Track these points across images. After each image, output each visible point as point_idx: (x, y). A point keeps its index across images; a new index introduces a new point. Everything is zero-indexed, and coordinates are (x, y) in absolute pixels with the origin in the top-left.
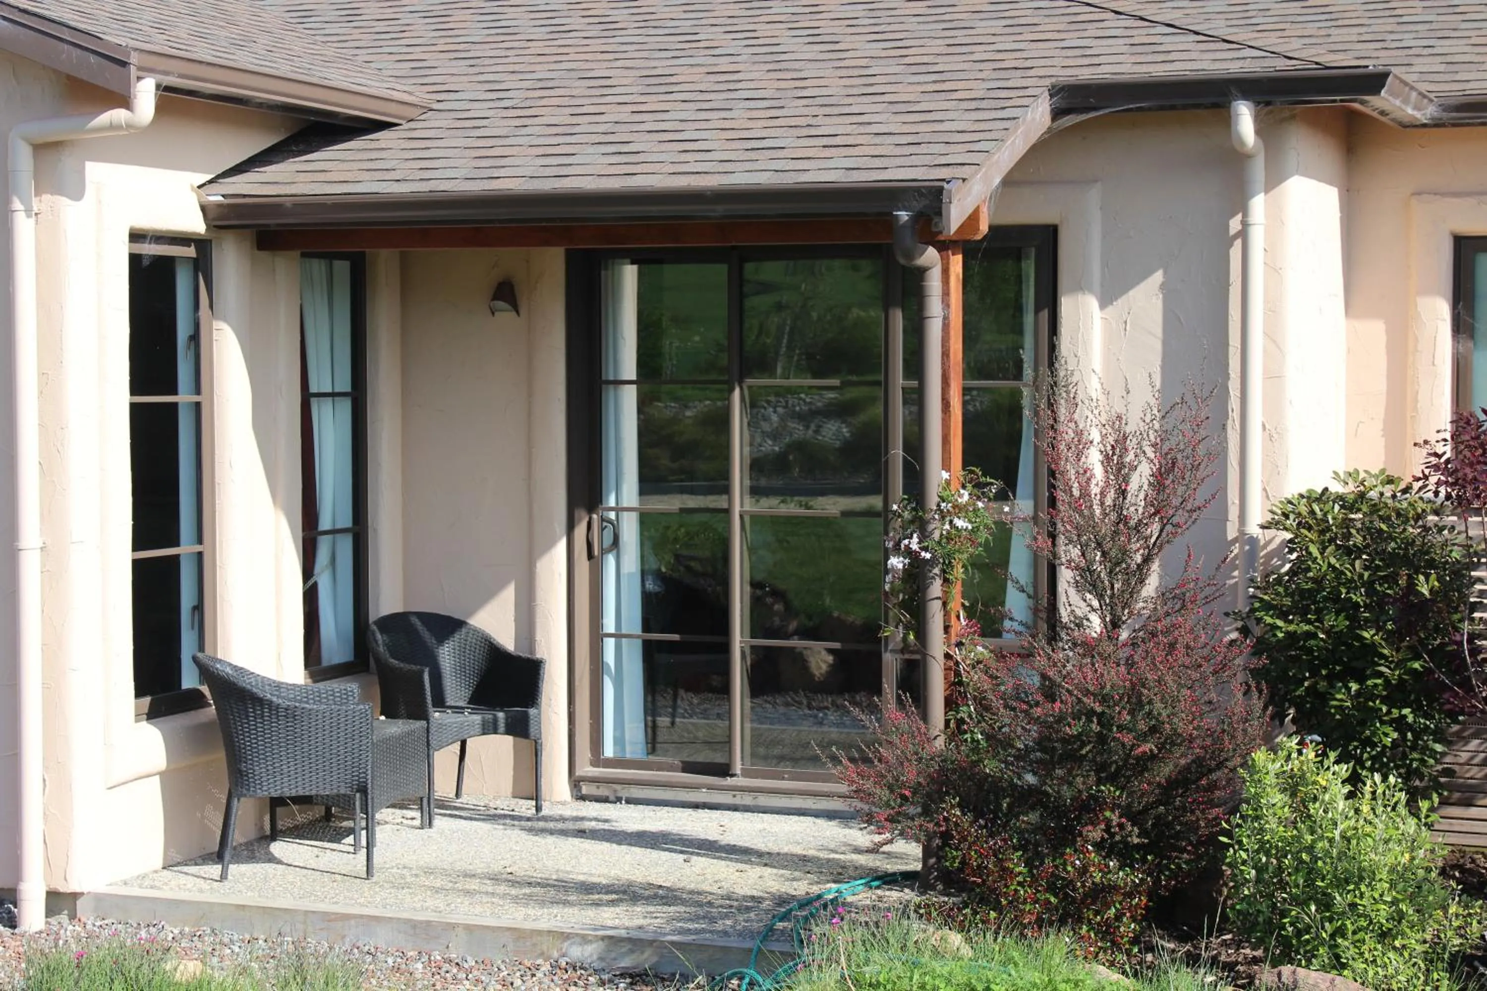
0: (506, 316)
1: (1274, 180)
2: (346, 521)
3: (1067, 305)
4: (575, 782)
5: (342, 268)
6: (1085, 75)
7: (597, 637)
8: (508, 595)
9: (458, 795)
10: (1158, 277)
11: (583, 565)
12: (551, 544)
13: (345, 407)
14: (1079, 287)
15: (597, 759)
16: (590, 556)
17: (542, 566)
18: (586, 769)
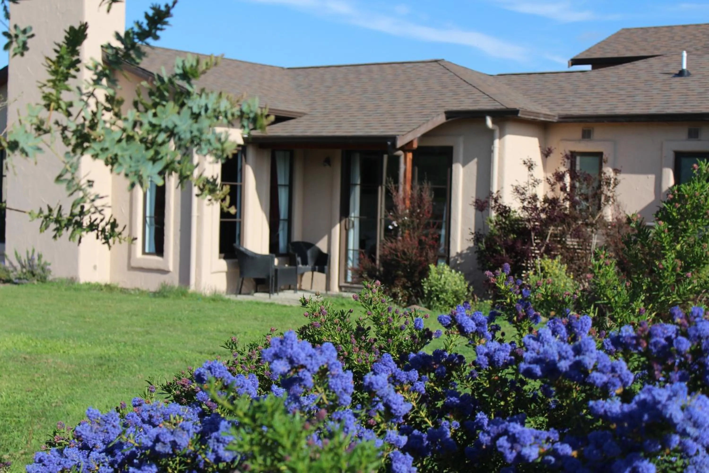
0: (328, 167)
1: (501, 136)
2: (286, 218)
3: (454, 166)
4: (340, 287)
5: (288, 154)
6: (455, 108)
7: (347, 250)
8: (326, 238)
9: (311, 288)
10: (476, 160)
11: (344, 232)
12: (335, 225)
13: (287, 189)
14: (457, 161)
15: (346, 282)
16: (346, 229)
17: (333, 231)
18: (343, 284)
